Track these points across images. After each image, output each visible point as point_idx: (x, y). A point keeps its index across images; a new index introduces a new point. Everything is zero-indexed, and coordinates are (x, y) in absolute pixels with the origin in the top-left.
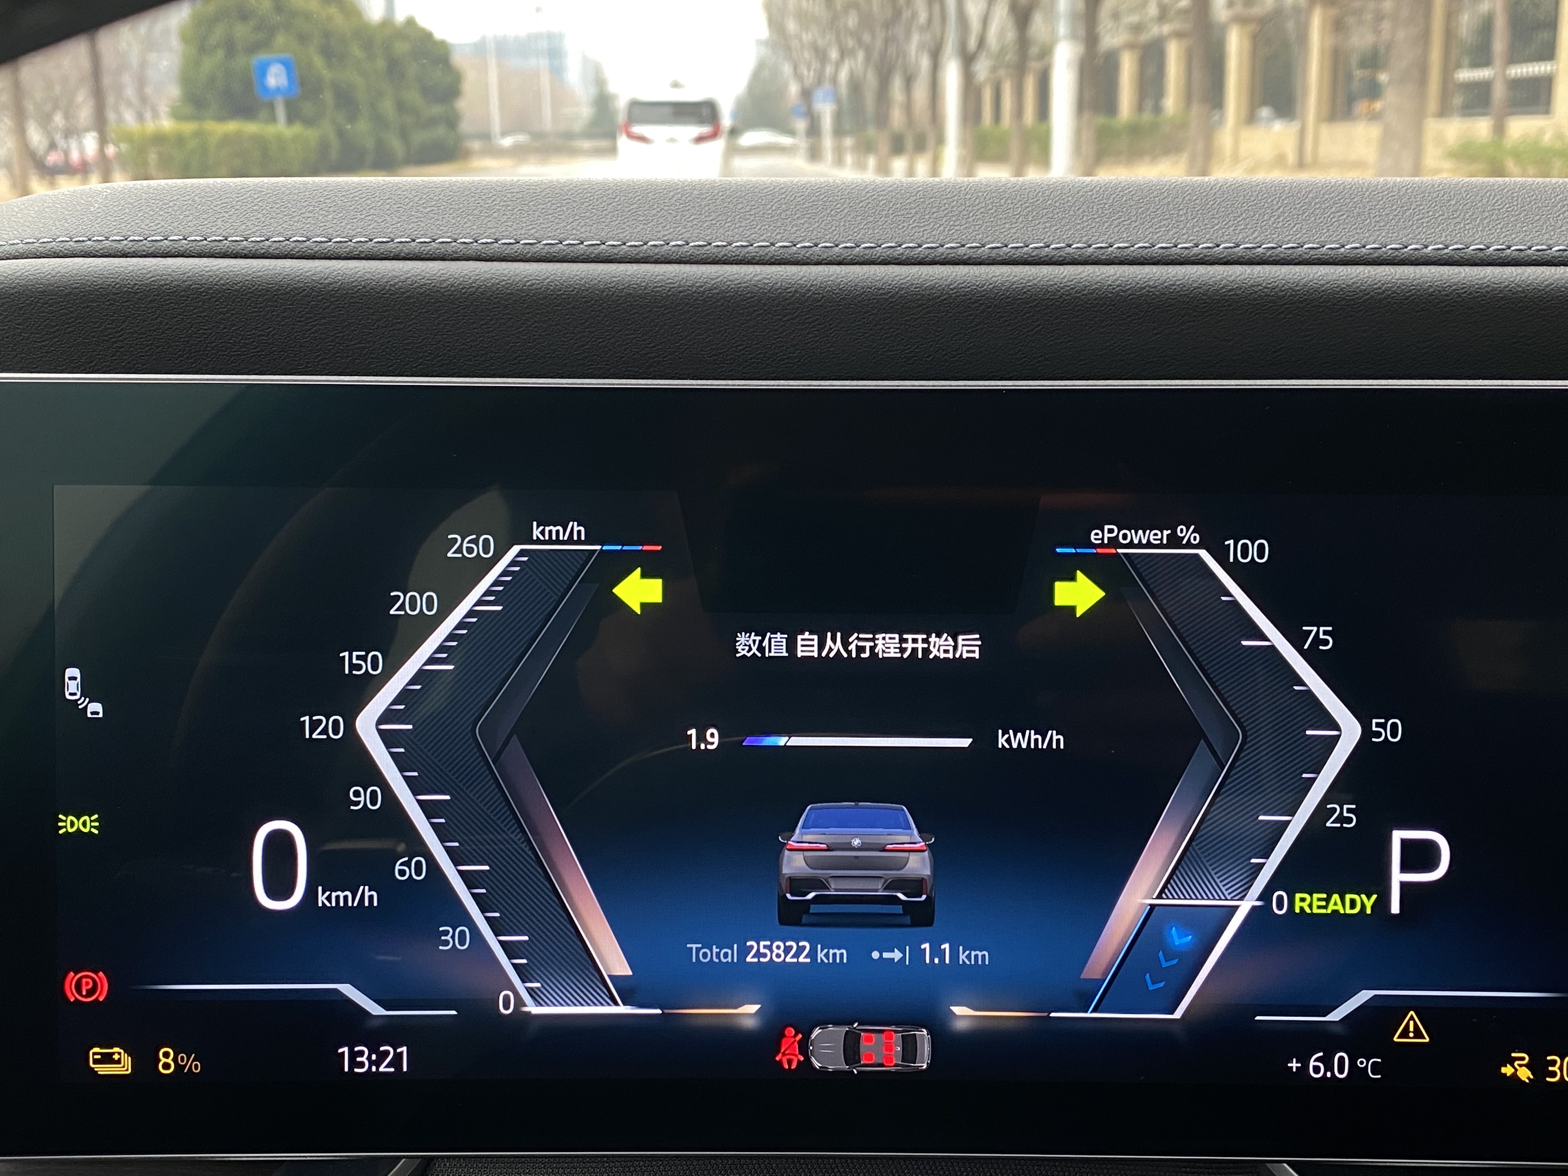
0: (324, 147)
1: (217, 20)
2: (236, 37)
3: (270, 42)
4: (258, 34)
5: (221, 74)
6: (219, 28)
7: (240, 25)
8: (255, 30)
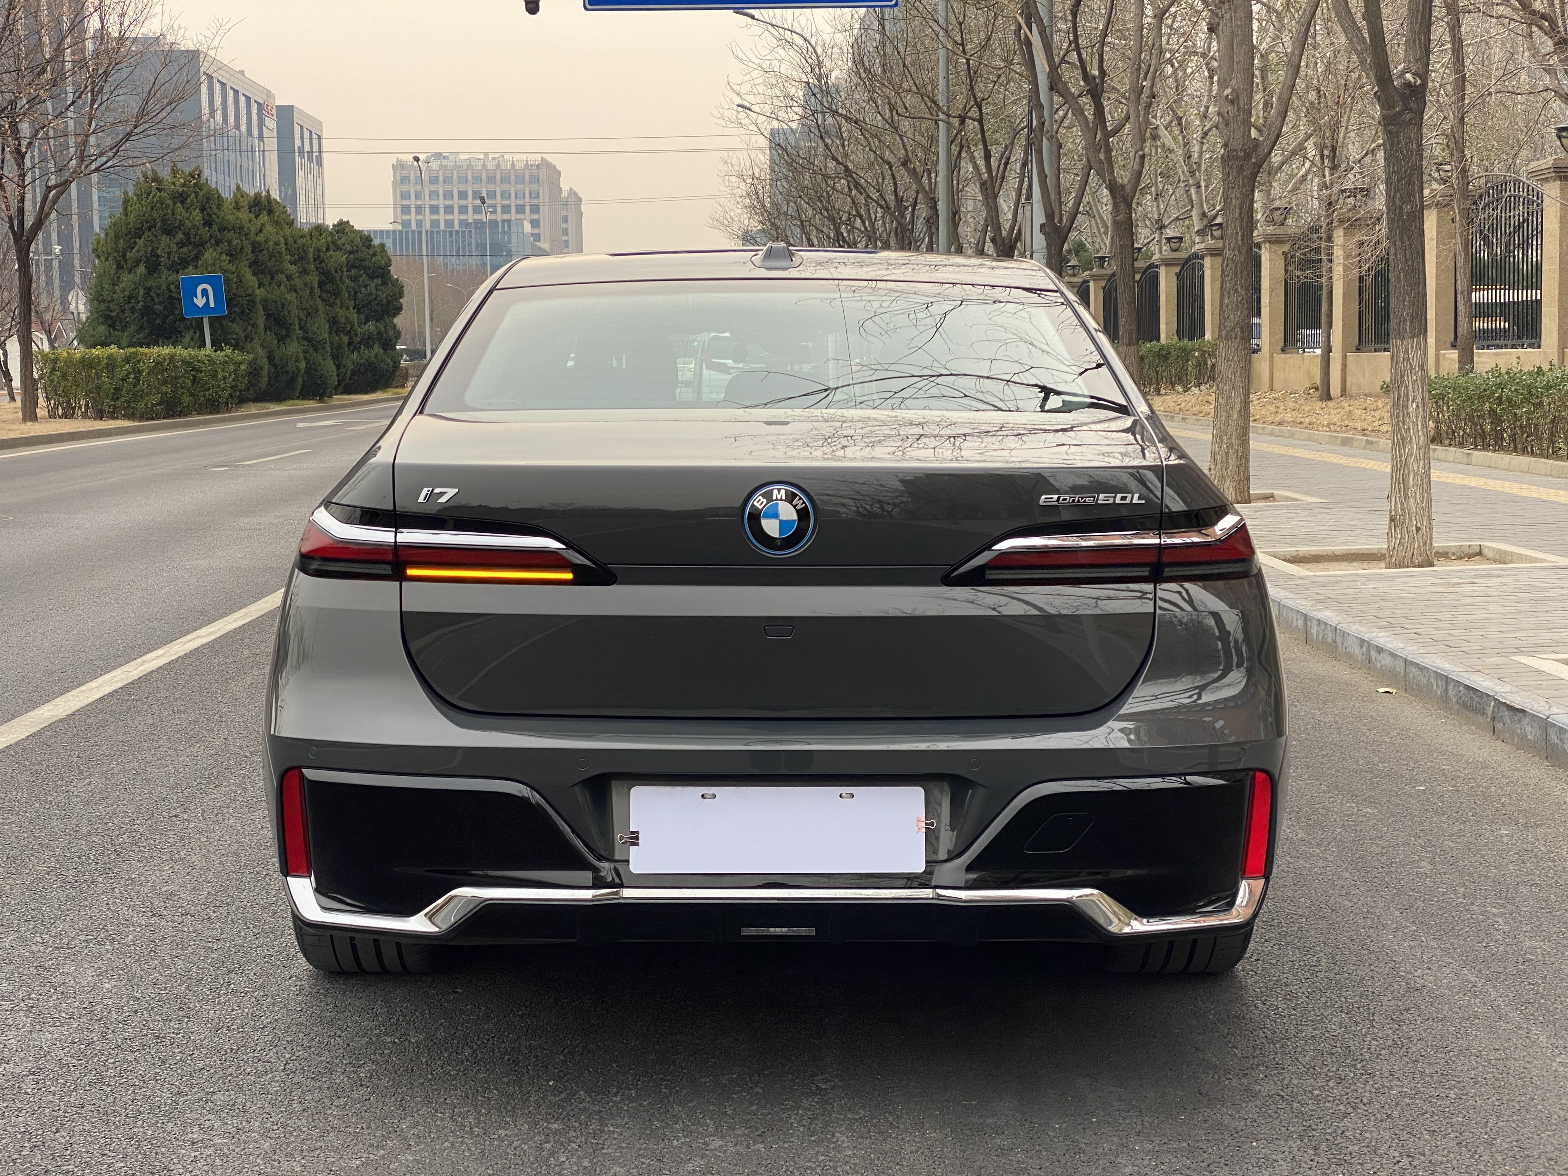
0: (254, 371)
1: (138, 233)
2: (159, 252)
3: (197, 258)
4: (185, 249)
5: (142, 292)
6: (140, 242)
7: (165, 239)
8: (181, 245)
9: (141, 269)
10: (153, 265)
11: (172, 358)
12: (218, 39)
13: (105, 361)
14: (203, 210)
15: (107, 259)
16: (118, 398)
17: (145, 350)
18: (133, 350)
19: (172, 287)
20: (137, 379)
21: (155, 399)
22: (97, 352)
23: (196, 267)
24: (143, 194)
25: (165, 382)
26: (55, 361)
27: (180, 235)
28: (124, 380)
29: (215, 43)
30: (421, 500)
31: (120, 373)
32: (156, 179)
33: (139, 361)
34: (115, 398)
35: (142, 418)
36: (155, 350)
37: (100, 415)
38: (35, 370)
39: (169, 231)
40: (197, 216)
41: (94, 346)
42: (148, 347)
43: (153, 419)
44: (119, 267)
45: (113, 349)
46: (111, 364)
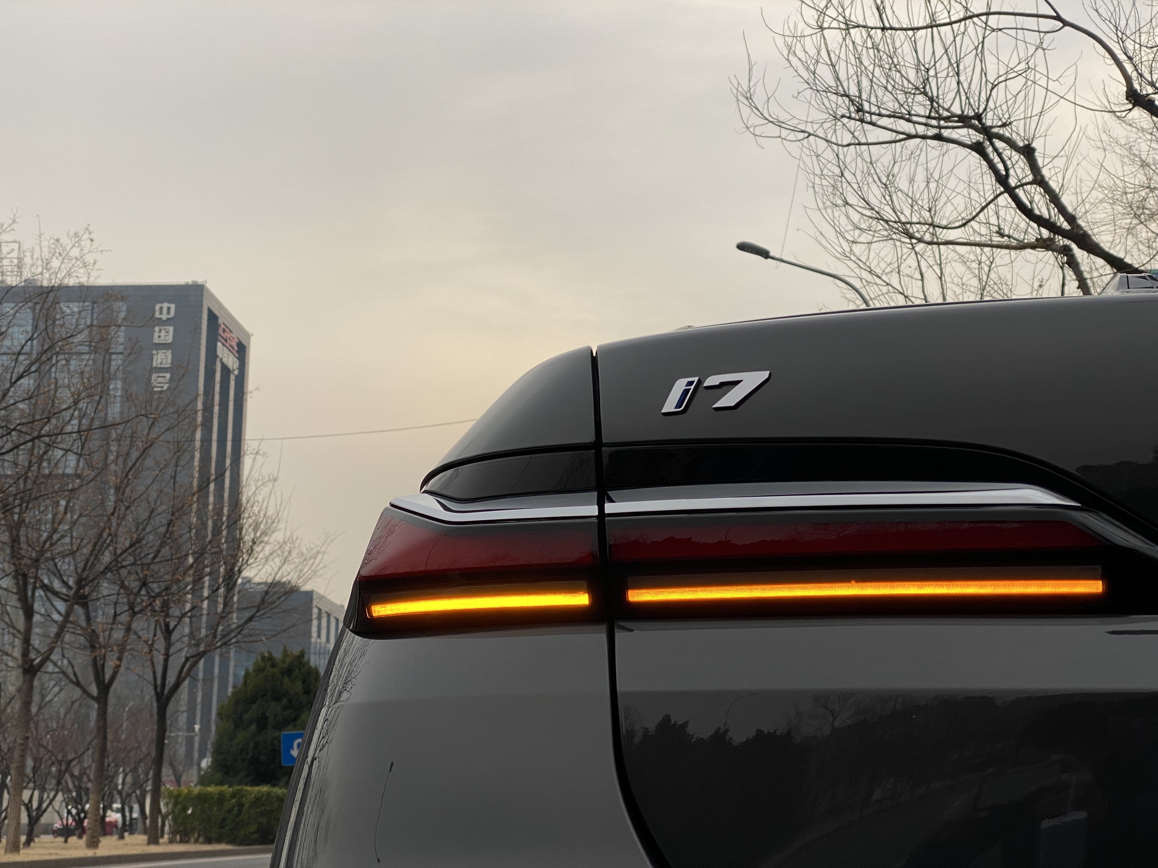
1: (252, 700)
2: (268, 714)
3: (295, 719)
4: (287, 712)
5: (252, 745)
6: (254, 707)
7: (273, 704)
8: (286, 708)
9: (253, 727)
10: (262, 723)
11: (269, 794)
12: (325, 546)
13: (216, 796)
14: (304, 681)
15: (228, 720)
16: (223, 827)
17: (249, 788)
18: (239, 787)
19: (275, 742)
20: (240, 812)
21: (253, 828)
22: (211, 789)
23: (295, 726)
24: (259, 670)
25: (262, 814)
26: (179, 795)
27: (285, 701)
28: (229, 811)
29: (323, 549)
30: (670, 406)
31: (227, 805)
32: (271, 659)
33: (242, 797)
34: (221, 827)
35: (241, 844)
36: (256, 789)
37: (209, 841)
38: (162, 804)
39: (277, 697)
40: (299, 686)
41: (209, 785)
42: (252, 786)
43: (249, 845)
44: (237, 726)
45: (225, 787)
46: (221, 798)
